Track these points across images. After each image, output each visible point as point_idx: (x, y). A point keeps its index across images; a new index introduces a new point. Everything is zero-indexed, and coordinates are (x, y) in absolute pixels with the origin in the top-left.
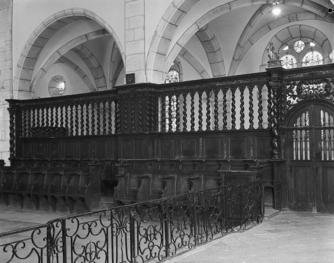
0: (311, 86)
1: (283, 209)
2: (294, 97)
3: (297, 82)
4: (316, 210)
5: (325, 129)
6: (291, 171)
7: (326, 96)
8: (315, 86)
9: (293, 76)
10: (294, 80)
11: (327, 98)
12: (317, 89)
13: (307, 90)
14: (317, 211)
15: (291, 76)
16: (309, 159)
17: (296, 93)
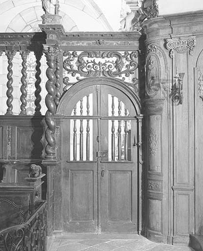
0: (97, 60)
1: (55, 231)
2: (73, 73)
3: (79, 53)
4: (100, 230)
5: (113, 118)
6: (66, 176)
7: (116, 75)
8: (103, 61)
9: (73, 43)
10: (75, 49)
11: (118, 77)
12: (105, 64)
13: (91, 64)
14: (102, 231)
15: (71, 43)
16: (91, 159)
17: (75, 68)
